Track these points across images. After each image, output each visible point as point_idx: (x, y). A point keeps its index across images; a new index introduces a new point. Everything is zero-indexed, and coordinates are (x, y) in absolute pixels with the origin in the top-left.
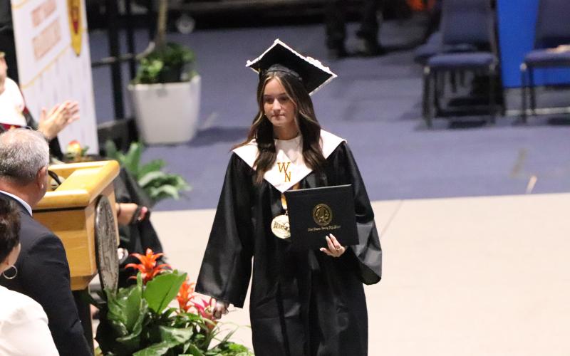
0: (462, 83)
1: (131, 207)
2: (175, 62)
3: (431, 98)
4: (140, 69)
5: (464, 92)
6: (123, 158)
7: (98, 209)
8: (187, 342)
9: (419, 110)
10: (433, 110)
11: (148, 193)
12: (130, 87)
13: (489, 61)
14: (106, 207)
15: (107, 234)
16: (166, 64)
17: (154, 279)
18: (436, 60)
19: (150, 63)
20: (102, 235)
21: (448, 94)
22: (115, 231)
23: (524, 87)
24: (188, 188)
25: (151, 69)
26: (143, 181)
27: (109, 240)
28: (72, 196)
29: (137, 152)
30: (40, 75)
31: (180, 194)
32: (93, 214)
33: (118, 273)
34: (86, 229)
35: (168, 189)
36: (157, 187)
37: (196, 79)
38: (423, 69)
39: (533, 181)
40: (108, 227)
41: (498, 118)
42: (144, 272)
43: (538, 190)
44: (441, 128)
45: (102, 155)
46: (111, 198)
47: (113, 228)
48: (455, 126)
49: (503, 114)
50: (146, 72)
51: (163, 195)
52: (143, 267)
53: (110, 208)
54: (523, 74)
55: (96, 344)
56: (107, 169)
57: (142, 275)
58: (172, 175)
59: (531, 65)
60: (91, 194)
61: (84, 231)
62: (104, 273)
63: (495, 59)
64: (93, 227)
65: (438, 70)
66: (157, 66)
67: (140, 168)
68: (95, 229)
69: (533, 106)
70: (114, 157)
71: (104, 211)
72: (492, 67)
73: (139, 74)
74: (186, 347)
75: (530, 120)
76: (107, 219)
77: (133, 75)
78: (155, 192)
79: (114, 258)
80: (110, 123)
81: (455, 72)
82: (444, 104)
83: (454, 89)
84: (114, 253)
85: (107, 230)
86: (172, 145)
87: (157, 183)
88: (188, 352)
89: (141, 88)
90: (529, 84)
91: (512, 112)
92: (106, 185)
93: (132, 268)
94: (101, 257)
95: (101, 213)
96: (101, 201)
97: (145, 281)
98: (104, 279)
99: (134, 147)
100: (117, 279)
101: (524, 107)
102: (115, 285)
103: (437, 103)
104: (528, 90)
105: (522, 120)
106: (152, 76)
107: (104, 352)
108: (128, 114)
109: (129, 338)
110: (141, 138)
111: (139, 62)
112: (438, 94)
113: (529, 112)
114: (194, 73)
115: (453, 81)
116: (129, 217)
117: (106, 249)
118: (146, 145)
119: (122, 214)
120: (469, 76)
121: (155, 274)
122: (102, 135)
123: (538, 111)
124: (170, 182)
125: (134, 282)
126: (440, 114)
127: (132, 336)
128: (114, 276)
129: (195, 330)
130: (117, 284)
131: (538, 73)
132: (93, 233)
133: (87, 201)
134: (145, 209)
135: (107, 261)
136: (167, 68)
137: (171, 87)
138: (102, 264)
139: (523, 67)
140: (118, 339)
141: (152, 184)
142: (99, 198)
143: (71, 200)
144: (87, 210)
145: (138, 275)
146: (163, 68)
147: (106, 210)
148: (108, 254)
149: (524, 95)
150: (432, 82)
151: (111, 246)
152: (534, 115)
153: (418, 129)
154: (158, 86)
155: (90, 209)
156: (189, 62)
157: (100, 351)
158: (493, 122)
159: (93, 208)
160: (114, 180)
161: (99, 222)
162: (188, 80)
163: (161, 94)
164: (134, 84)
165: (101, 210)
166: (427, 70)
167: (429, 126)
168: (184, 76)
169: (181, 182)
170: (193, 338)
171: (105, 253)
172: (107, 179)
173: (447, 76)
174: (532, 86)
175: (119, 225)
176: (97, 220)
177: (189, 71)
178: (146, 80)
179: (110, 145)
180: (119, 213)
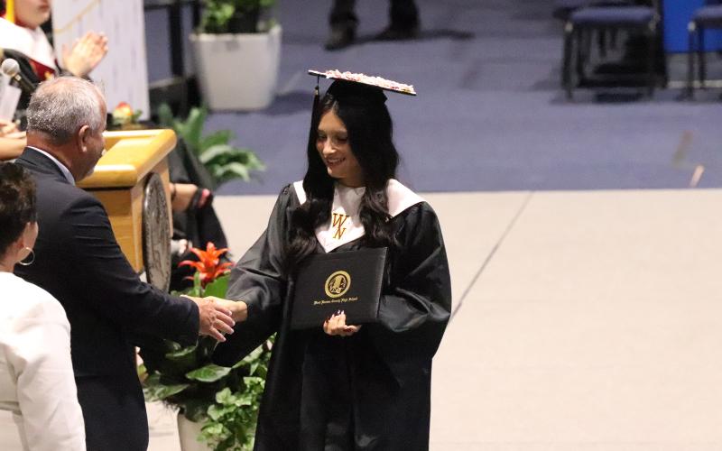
0: (613, 46)
1: (190, 188)
2: (250, 8)
3: (574, 62)
4: (205, 14)
5: (614, 56)
6: (180, 126)
7: (148, 190)
8: (254, 362)
9: (558, 78)
10: (575, 79)
11: (212, 172)
12: (193, 37)
13: (648, 19)
14: (158, 188)
15: (158, 222)
16: (238, 9)
17: (215, 281)
18: (579, 15)
19: (219, 8)
20: (151, 224)
21: (595, 58)
22: (168, 218)
23: (690, 52)
24: (262, 168)
25: (219, 14)
26: (206, 156)
27: (160, 230)
28: (115, 173)
29: (199, 121)
30: (79, 18)
31: (251, 175)
32: (142, 197)
33: (170, 273)
34: (131, 214)
35: (237, 168)
36: (222, 165)
37: (276, 30)
38: (564, 26)
39: (699, 172)
40: (159, 213)
41: (658, 91)
42: (204, 272)
43: (705, 183)
44: (584, 101)
45: (154, 122)
46: (164, 177)
47: (166, 214)
48: (601, 99)
49: (664, 85)
50: (213, 19)
51: (230, 175)
52: (202, 265)
53: (163, 190)
54: (691, 36)
55: (140, 361)
56: (160, 139)
57: (201, 276)
58: (242, 151)
59: (702, 25)
60: (140, 169)
61: (129, 218)
62: (152, 271)
63: (657, 17)
64: (140, 211)
65: (583, 27)
66: (228, 11)
67: (201, 140)
68: (143, 216)
69: (702, 77)
70: (169, 125)
71: (155, 191)
72: (652, 26)
73: (204, 21)
74: (254, 368)
75: (697, 94)
76: (158, 202)
77: (196, 21)
78: (220, 171)
79: (165, 252)
80: (165, 81)
81: (605, 30)
82: (589, 71)
83: (603, 53)
84: (166, 247)
85: (158, 218)
86: (242, 113)
87: (223, 160)
88: (256, 374)
89: (205, 38)
90: (697, 48)
91: (676, 84)
92: (159, 160)
93: (188, 266)
94: (150, 251)
95: (151, 196)
96: (152, 180)
97: (205, 283)
98: (153, 279)
99: (195, 113)
100: (169, 279)
101: (690, 78)
102: (165, 286)
103: (580, 70)
104: (696, 57)
105: (687, 95)
106: (221, 22)
107: (150, 372)
108: (188, 70)
109: (182, 354)
110: (204, 103)
111: (204, 6)
112: (582, 59)
113: (697, 84)
114: (273, 21)
115: (601, 42)
116: (187, 201)
117: (156, 240)
118: (210, 112)
119: (177, 196)
120: (622, 37)
121: (217, 274)
122: (155, 96)
123: (708, 83)
124: (240, 159)
125: (191, 284)
126: (584, 83)
127: (186, 351)
128: (166, 275)
129: (265, 348)
130: (168, 285)
131: (710, 35)
132: (140, 220)
133: (134, 178)
134: (206, 192)
135: (156, 256)
136: (241, 15)
137: (243, 39)
138: (150, 260)
139: (692, 26)
140: (168, 355)
141: (217, 160)
142: (149, 176)
143: (114, 177)
144: (133, 191)
145: (196, 275)
146: (234, 14)
147: (158, 192)
148: (158, 247)
149: (691, 63)
150: (575, 42)
151: (162, 237)
152: (703, 88)
153: (554, 102)
154: (228, 37)
155: (138, 189)
156: (268, 8)
157: (145, 369)
158: (650, 96)
159: (141, 189)
160: (168, 155)
161: (148, 207)
162: (266, 31)
163: (232, 46)
164: (197, 33)
165: (151, 191)
166: (569, 27)
167: (570, 98)
168: (261, 26)
169: (253, 159)
170: (262, 356)
171: (155, 246)
172: (160, 152)
173: (595, 36)
174: (701, 52)
175: (173, 212)
176: (146, 204)
177: (267, 19)
178: (213, 29)
179: (164, 109)
180: (174, 195)
